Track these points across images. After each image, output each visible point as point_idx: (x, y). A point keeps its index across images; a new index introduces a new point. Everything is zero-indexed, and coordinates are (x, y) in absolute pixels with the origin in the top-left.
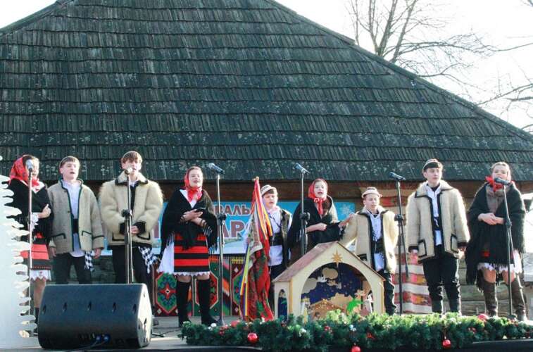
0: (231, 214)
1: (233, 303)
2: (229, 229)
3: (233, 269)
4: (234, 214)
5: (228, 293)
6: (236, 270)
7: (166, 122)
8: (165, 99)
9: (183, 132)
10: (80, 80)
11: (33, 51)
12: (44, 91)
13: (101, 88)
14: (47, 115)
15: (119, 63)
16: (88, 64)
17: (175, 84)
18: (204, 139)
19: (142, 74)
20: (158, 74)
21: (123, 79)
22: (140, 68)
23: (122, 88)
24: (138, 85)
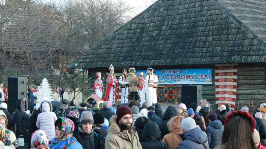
7: (159, 47)
8: (162, 39)
9: (161, 50)
10: (145, 34)
11: (137, 26)
12: (134, 39)
13: (148, 37)
14: (132, 47)
15: (157, 28)
16: (149, 29)
17: (167, 34)
18: (165, 53)
19: (160, 31)
20: (165, 30)
21: (155, 33)
22: (161, 29)
23: (154, 36)
24: (158, 35)
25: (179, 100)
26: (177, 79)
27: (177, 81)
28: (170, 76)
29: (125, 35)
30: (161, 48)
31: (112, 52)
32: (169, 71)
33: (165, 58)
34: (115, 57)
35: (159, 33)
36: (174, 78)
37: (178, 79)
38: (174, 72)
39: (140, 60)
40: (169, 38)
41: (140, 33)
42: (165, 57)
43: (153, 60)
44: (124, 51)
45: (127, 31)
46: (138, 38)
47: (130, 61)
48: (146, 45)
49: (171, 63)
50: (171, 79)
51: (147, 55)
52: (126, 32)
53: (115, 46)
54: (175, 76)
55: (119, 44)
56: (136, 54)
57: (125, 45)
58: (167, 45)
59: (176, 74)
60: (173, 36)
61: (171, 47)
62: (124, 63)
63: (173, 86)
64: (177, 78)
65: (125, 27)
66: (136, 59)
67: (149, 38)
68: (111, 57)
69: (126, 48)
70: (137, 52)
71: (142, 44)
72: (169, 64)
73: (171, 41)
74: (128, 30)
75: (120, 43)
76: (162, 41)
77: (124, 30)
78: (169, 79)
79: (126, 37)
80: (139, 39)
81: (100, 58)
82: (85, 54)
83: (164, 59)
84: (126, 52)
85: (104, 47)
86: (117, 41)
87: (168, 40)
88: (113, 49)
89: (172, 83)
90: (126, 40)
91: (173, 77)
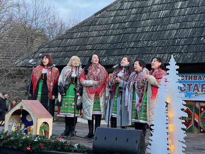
0: (201, 80)
1: (200, 126)
2: (200, 88)
3: (201, 108)
4: (203, 80)
5: (197, 122)
6: (202, 109)
7: (170, 34)
8: (176, 22)
9: (175, 39)
10: (144, 16)
11: (133, 4)
12: (127, 23)
13: (151, 19)
14: (123, 35)
15: (166, 5)
16: (152, 8)
17: (185, 13)
18: (182, 42)
19: (173, 9)
20: (181, 8)
21: (162, 13)
22: (174, 6)
23: (160, 18)
24: (168, 16)
25: (202, 130)
26: (200, 92)
27: (200, 94)
28: (188, 85)
29: (112, 18)
30: (174, 35)
31: (89, 42)
32: (186, 76)
33: (182, 51)
34: (94, 49)
35: (170, 12)
36: (194, 89)
37: (202, 91)
38: (195, 78)
39: (135, 54)
40: (189, 20)
41: (136, 14)
42: (182, 49)
43: (159, 54)
44: (109, 42)
45: (115, 12)
46: (133, 21)
47: (119, 55)
48: (147, 32)
49: (193, 60)
50: (189, 91)
51: (148, 47)
52: (113, 14)
53: (95, 33)
54: (196, 85)
55: (101, 31)
56: (129, 45)
57: (112, 33)
58: (185, 30)
59: (199, 82)
60: (197, 16)
61: (194, 33)
62: (108, 58)
63: (192, 103)
64: (200, 89)
65: (113, 7)
66: (128, 53)
67: (153, 20)
68: (86, 50)
69: (112, 36)
70: (131, 42)
71: (139, 30)
72: (190, 62)
73: (194, 23)
74: (118, 10)
75: (103, 30)
76: (175, 24)
77: (110, 11)
78: (185, 90)
79: (113, 21)
80: (134, 23)
81: (69, 51)
82: (47, 46)
83: (180, 53)
84: (112, 43)
85: (77, 36)
86: (98, 27)
87: (187, 22)
88: (90, 38)
89: (190, 97)
90: (112, 25)
91: (193, 86)
